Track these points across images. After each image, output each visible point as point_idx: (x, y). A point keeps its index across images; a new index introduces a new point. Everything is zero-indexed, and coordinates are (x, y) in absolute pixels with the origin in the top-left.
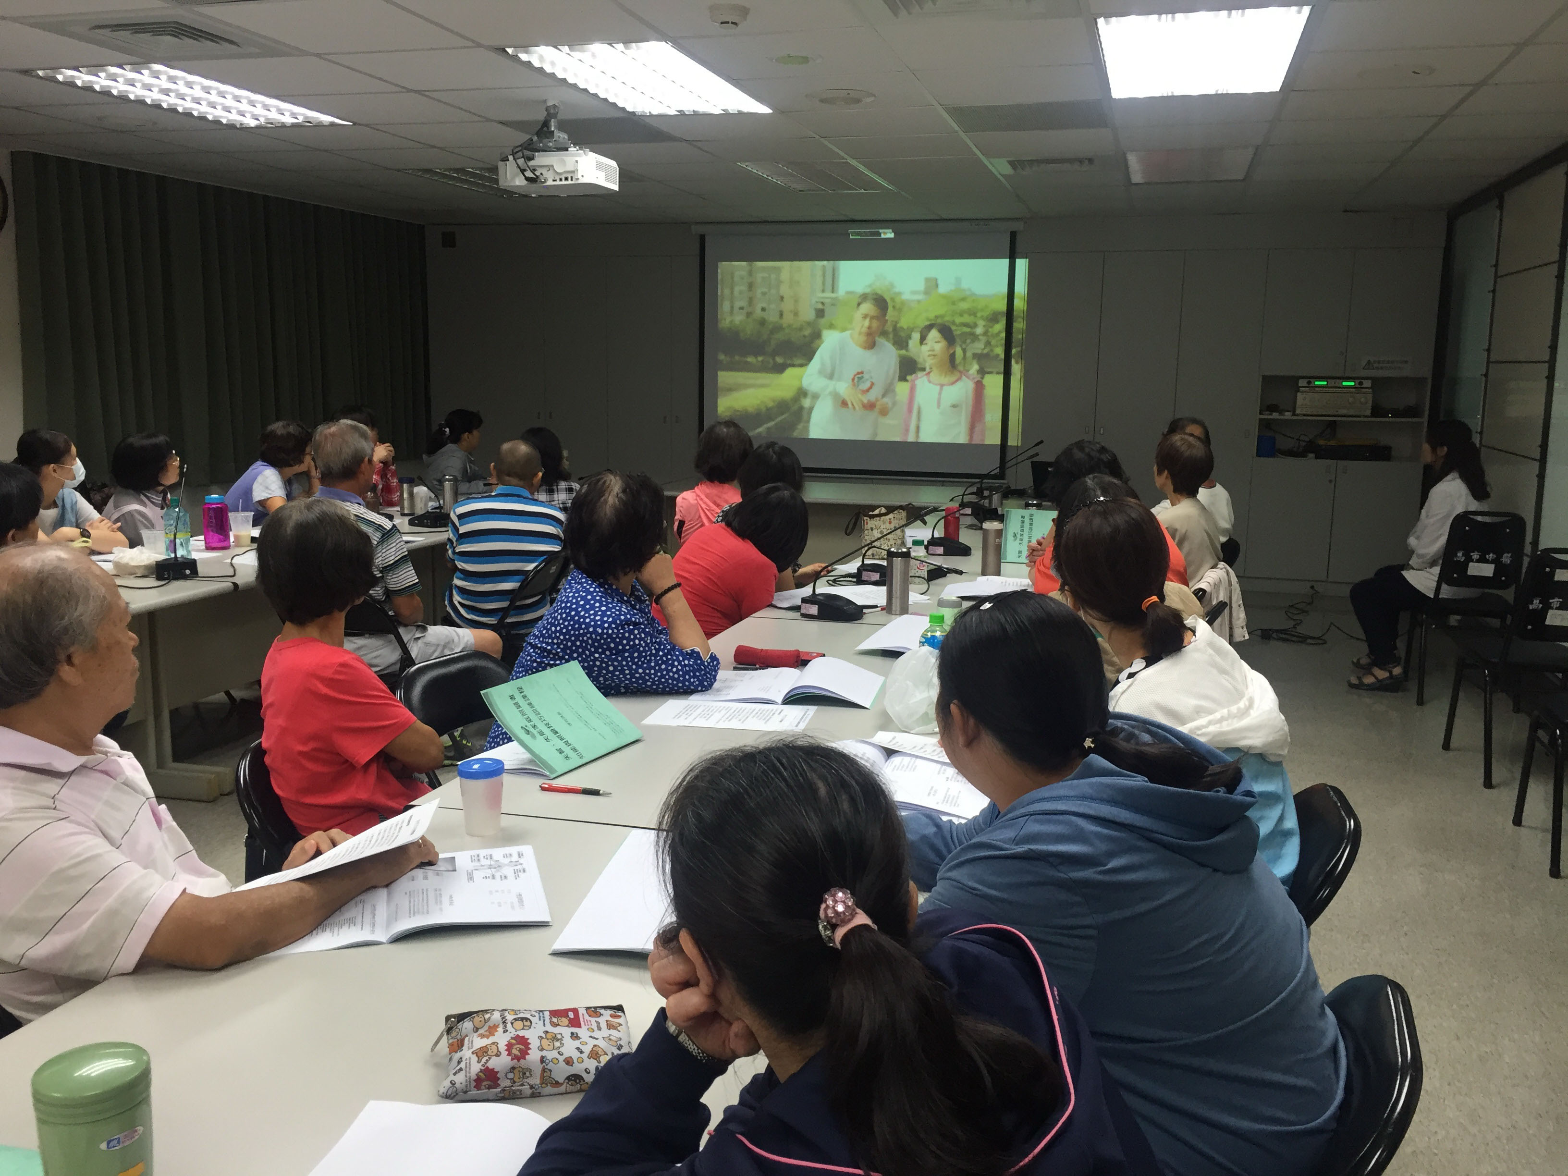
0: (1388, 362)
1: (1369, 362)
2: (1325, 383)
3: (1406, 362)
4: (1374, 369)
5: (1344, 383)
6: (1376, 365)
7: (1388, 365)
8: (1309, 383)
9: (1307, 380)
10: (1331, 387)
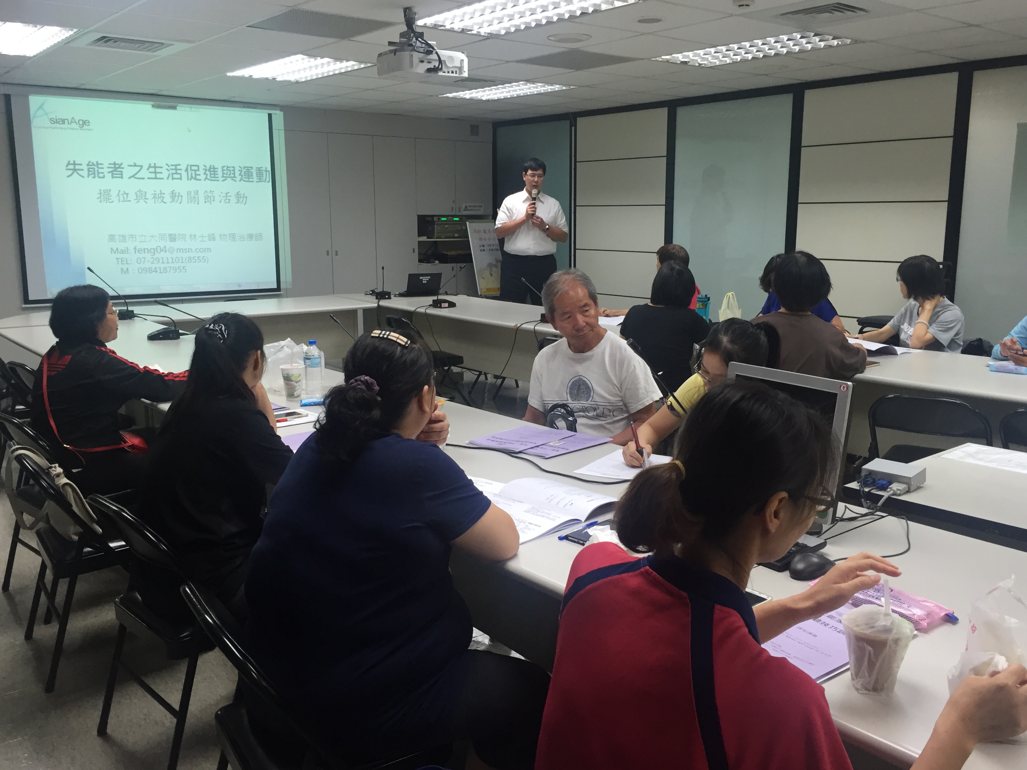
0: (474, 206)
1: (466, 207)
2: (446, 219)
3: (481, 206)
4: (468, 210)
5: (455, 219)
6: (469, 208)
7: (474, 208)
8: (439, 219)
9: (437, 217)
10: (449, 221)
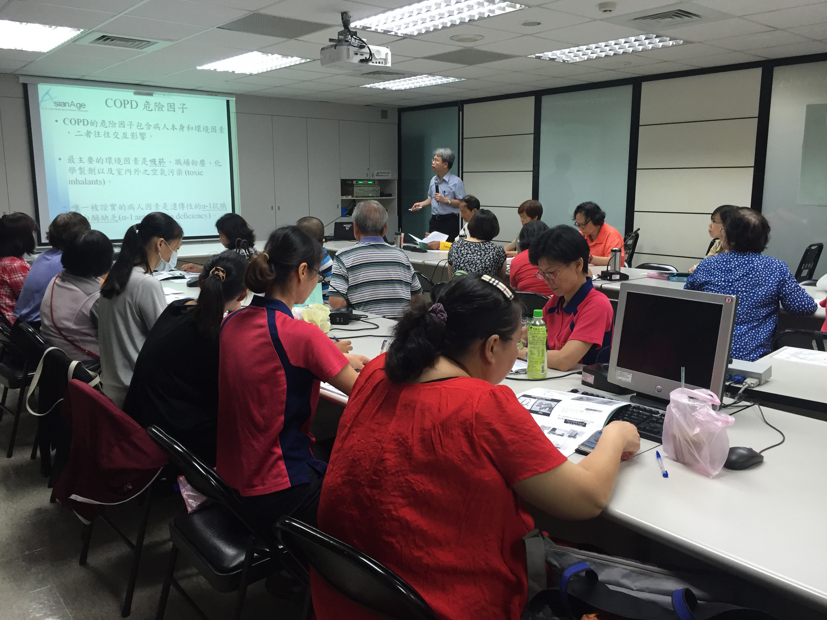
1: (378, 173)
2: (362, 182)
3: (389, 173)
4: (379, 176)
5: (369, 182)
7: (384, 174)
8: (357, 182)
10: (364, 184)
